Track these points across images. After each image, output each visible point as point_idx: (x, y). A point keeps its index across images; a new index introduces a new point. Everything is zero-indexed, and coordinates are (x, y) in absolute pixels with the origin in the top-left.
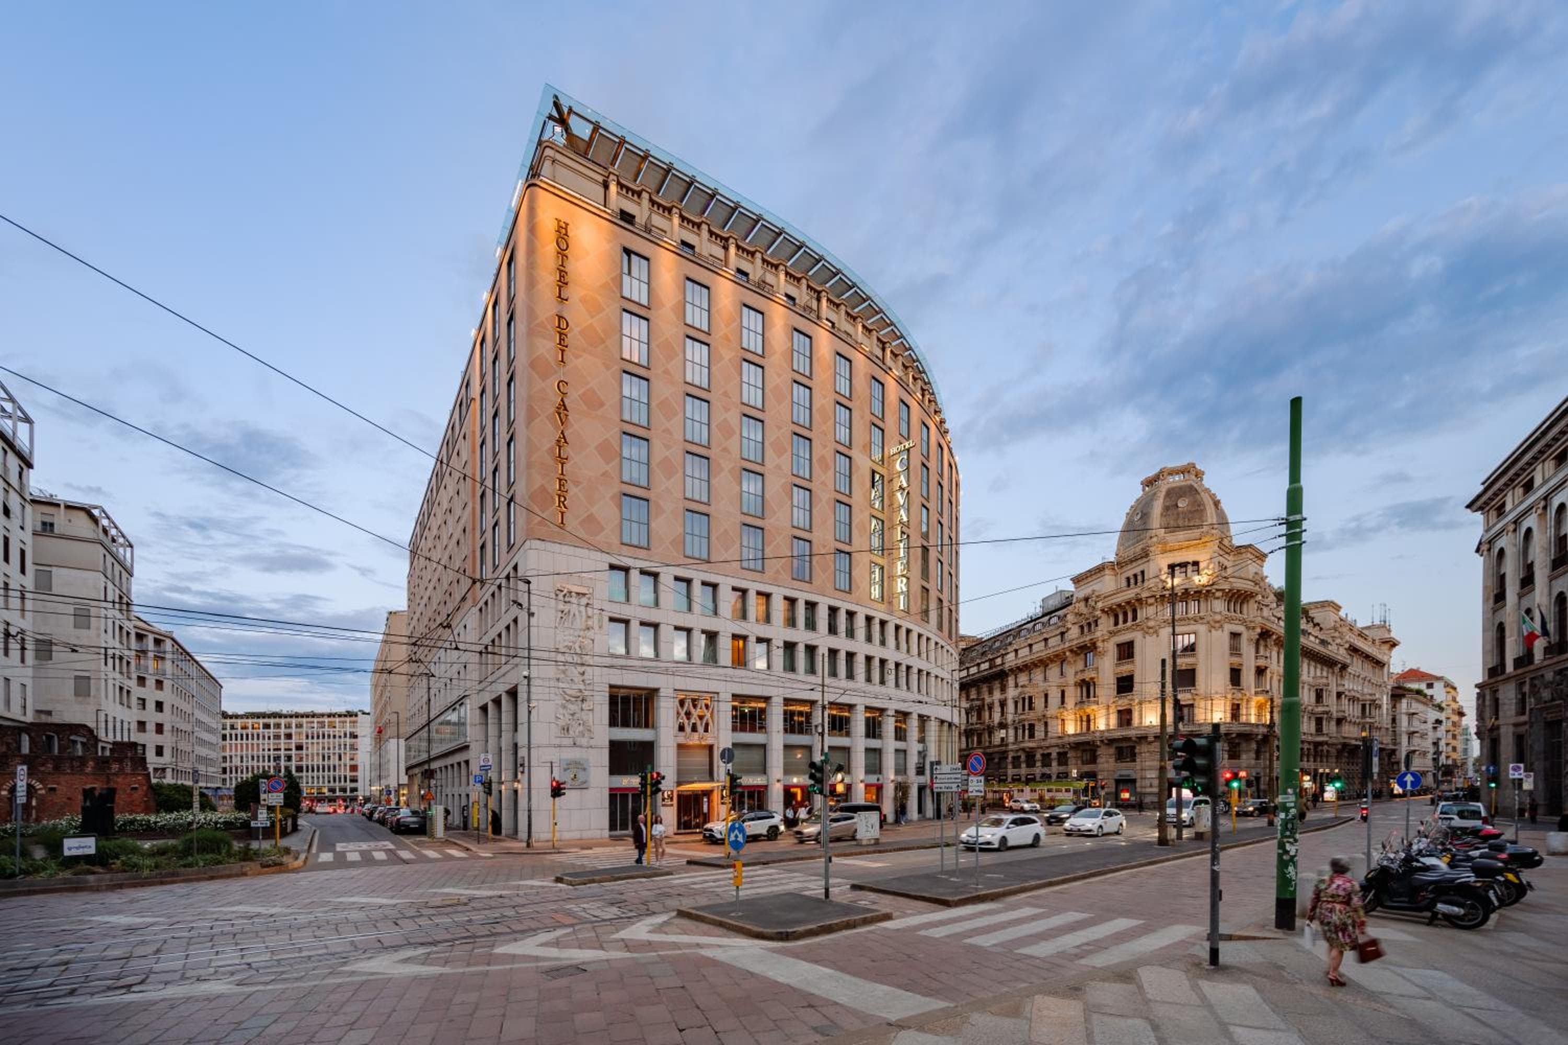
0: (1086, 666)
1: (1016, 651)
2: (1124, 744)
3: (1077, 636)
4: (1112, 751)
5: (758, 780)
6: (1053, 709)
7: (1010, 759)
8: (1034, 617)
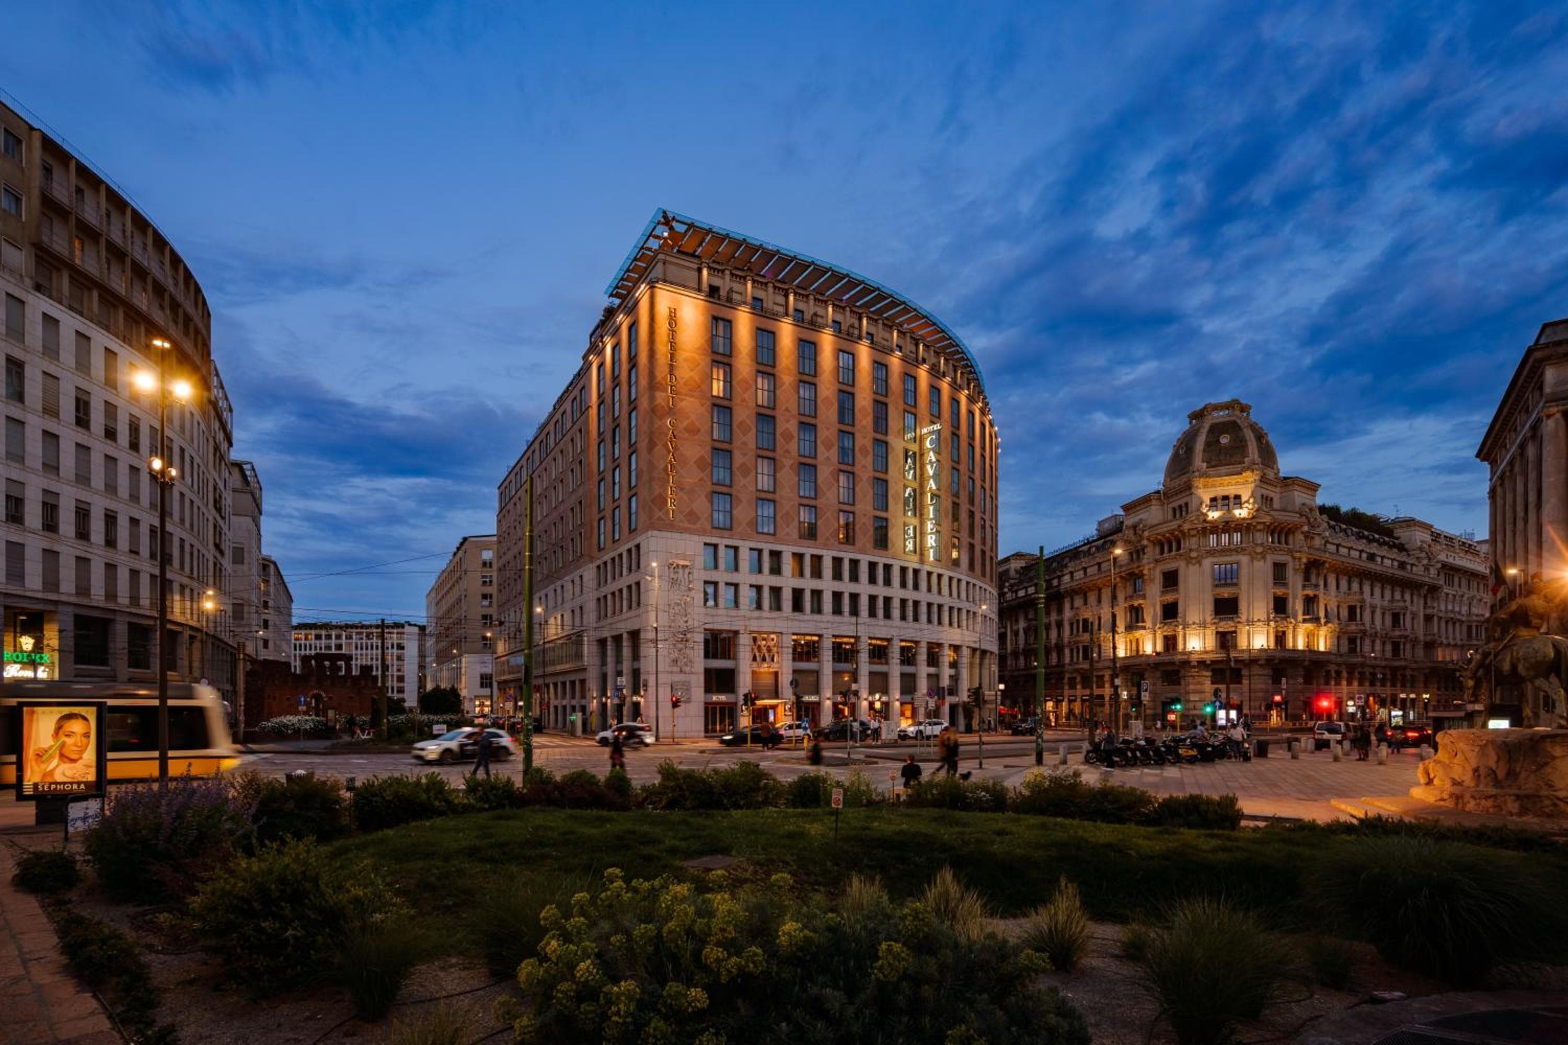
0: (1135, 592)
1: (1072, 573)
2: (1169, 668)
3: (1126, 561)
4: (1158, 674)
5: (813, 698)
6: (1105, 635)
7: (1066, 681)
8: (1091, 539)
